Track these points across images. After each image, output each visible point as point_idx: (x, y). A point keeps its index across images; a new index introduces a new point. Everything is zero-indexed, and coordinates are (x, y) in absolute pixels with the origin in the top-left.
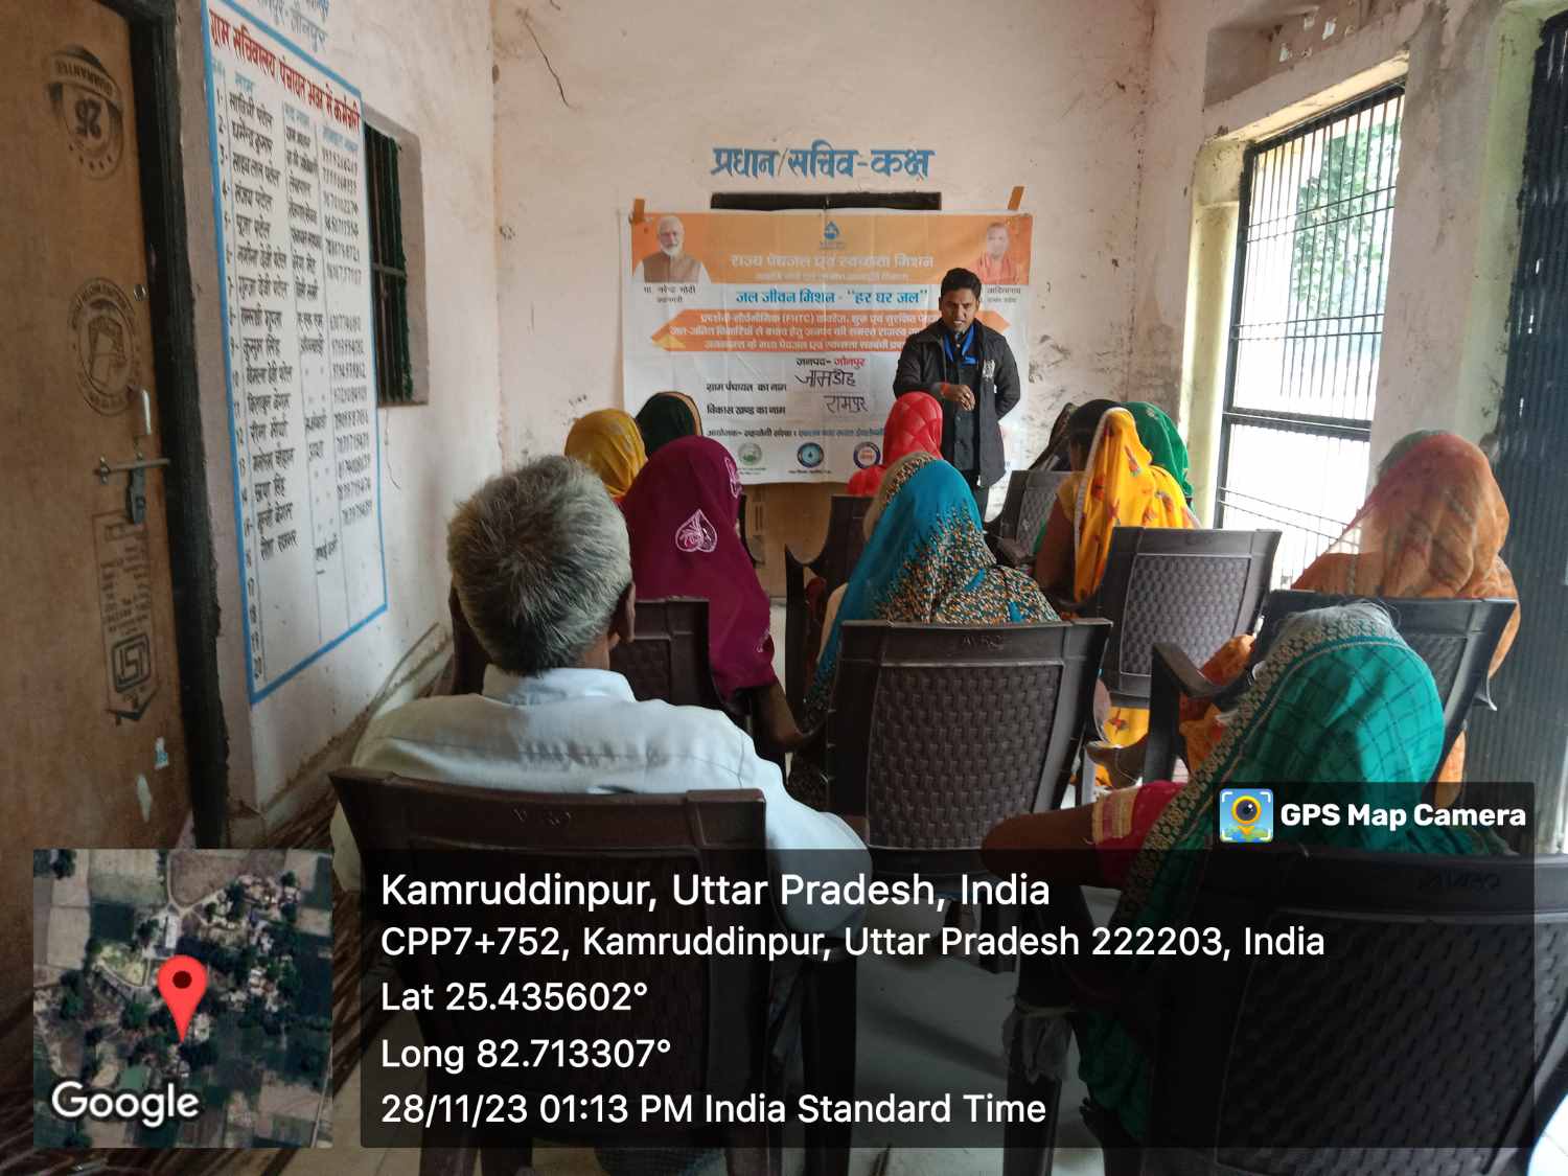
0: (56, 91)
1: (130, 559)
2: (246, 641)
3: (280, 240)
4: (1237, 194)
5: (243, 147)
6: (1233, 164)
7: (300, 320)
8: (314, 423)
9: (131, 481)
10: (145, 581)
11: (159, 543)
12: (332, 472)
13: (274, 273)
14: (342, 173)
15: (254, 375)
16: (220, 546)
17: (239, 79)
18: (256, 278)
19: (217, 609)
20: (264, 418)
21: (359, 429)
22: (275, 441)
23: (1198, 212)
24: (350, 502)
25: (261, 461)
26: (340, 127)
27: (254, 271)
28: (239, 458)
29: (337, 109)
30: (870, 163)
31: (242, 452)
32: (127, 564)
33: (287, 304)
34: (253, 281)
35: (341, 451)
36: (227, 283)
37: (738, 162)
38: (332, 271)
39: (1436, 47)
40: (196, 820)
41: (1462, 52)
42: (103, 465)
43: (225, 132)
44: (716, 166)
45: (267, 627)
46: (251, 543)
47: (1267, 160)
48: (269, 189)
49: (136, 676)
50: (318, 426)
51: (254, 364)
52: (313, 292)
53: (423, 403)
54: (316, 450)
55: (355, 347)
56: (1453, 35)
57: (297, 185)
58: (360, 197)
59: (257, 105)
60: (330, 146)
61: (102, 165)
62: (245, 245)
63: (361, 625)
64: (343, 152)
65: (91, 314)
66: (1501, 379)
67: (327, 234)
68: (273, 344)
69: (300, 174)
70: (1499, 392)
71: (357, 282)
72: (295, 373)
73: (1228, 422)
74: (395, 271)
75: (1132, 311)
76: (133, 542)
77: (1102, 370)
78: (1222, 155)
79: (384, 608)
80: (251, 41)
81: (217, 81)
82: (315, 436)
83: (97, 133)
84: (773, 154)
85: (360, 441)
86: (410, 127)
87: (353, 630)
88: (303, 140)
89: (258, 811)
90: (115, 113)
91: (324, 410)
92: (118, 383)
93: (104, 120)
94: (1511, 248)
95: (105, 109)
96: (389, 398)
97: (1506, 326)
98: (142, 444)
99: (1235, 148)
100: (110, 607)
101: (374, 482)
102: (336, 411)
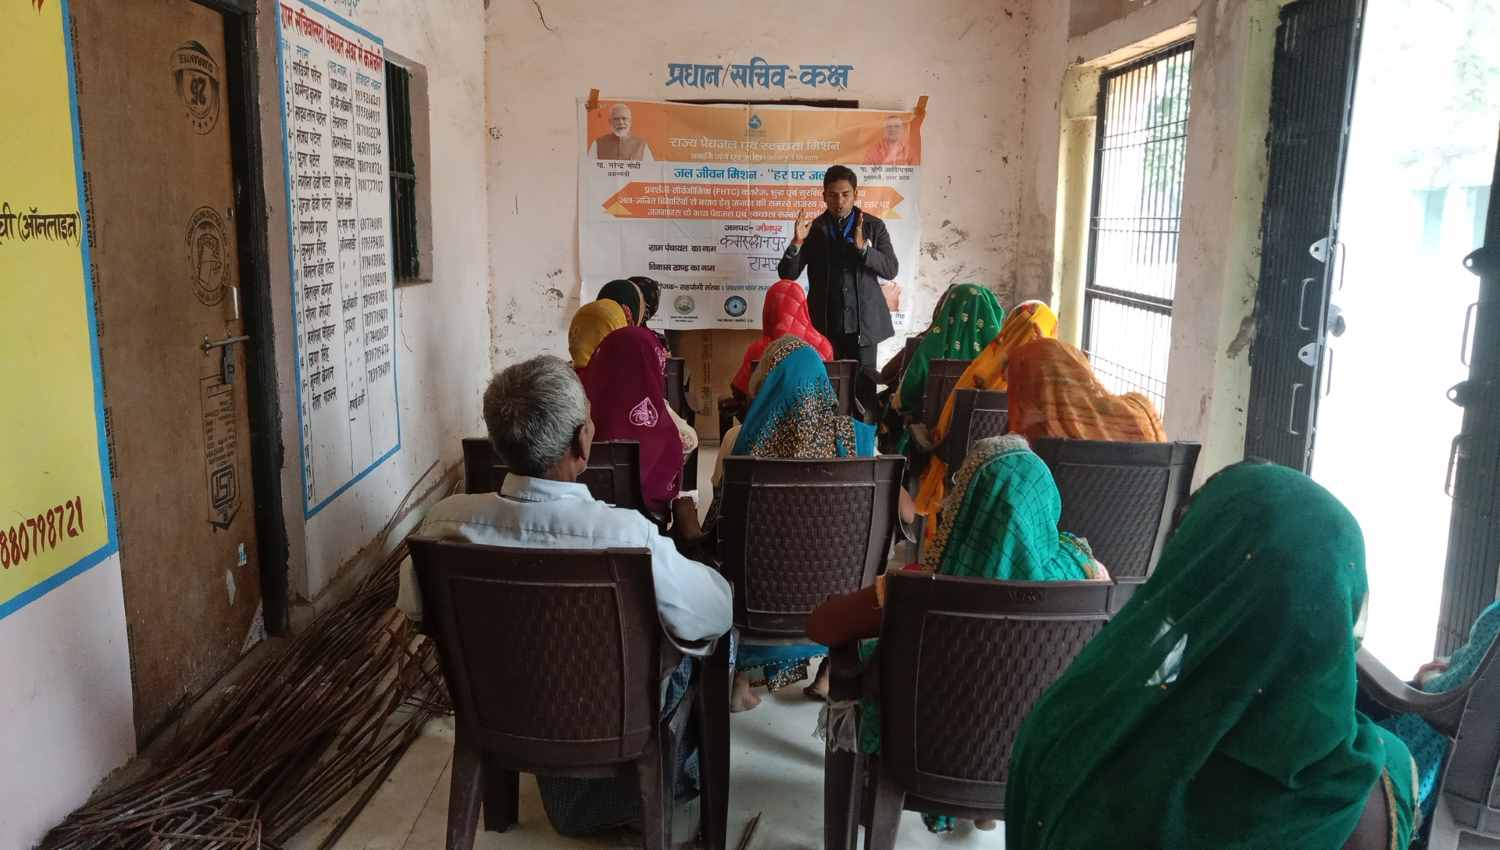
0: (179, 75)
1: (223, 410)
2: (303, 471)
3: (326, 166)
4: (1094, 110)
5: (302, 101)
6: (1091, 86)
7: (339, 226)
8: (349, 304)
9: (224, 354)
10: (231, 426)
11: (241, 397)
12: (361, 340)
13: (322, 192)
14: (369, 107)
15: (309, 271)
16: (285, 402)
17: (300, 49)
18: (310, 197)
19: (281, 448)
20: (314, 303)
21: (378, 307)
22: (323, 319)
23: (1065, 124)
24: (374, 364)
25: (313, 335)
26: (368, 72)
27: (308, 193)
28: (299, 334)
29: (366, 57)
30: (798, 76)
31: (300, 330)
32: (222, 414)
33: (330, 215)
34: (308, 200)
35: (368, 324)
36: (292, 204)
37: (689, 75)
38: (362, 184)
39: (1212, 19)
40: (264, 607)
41: (1228, 25)
42: (206, 342)
43: (290, 92)
44: (670, 78)
45: (317, 460)
46: (306, 397)
47: (1116, 83)
48: (320, 129)
49: (224, 497)
50: (352, 306)
51: (309, 263)
52: (348, 204)
53: (428, 281)
54: (350, 324)
55: (377, 242)
56: (1222, 10)
57: (339, 122)
58: (382, 124)
59: (311, 67)
60: (361, 88)
61: (206, 124)
62: (302, 174)
63: (381, 461)
64: (370, 90)
65: (199, 233)
66: (1257, 275)
67: (358, 157)
68: (322, 245)
69: (341, 114)
70: (1255, 285)
71: (380, 190)
72: (336, 266)
73: (1089, 297)
74: (407, 175)
75: (1020, 200)
76: (225, 398)
77: (995, 250)
78: (1082, 78)
79: (398, 447)
80: (308, 19)
81: (285, 54)
82: (349, 315)
83: (203, 103)
84: (719, 68)
85: (382, 315)
86: (419, 60)
87: (376, 464)
88: (342, 87)
89: (310, 600)
90: (215, 83)
91: (356, 293)
92: (215, 282)
93: (208, 92)
94: (1261, 177)
95: (208, 85)
96: (401, 278)
97: (1259, 236)
98: (231, 326)
99: (1092, 74)
100: (210, 446)
101: (391, 348)
102: (364, 293)
